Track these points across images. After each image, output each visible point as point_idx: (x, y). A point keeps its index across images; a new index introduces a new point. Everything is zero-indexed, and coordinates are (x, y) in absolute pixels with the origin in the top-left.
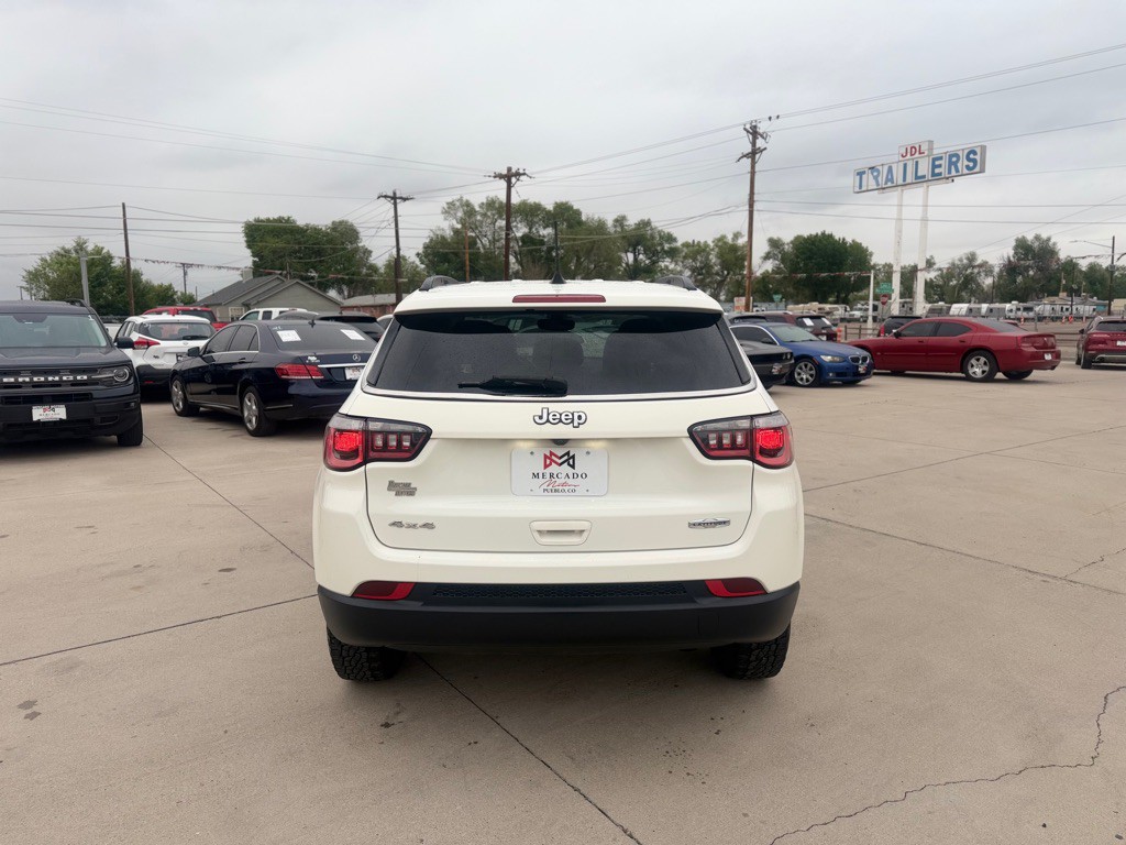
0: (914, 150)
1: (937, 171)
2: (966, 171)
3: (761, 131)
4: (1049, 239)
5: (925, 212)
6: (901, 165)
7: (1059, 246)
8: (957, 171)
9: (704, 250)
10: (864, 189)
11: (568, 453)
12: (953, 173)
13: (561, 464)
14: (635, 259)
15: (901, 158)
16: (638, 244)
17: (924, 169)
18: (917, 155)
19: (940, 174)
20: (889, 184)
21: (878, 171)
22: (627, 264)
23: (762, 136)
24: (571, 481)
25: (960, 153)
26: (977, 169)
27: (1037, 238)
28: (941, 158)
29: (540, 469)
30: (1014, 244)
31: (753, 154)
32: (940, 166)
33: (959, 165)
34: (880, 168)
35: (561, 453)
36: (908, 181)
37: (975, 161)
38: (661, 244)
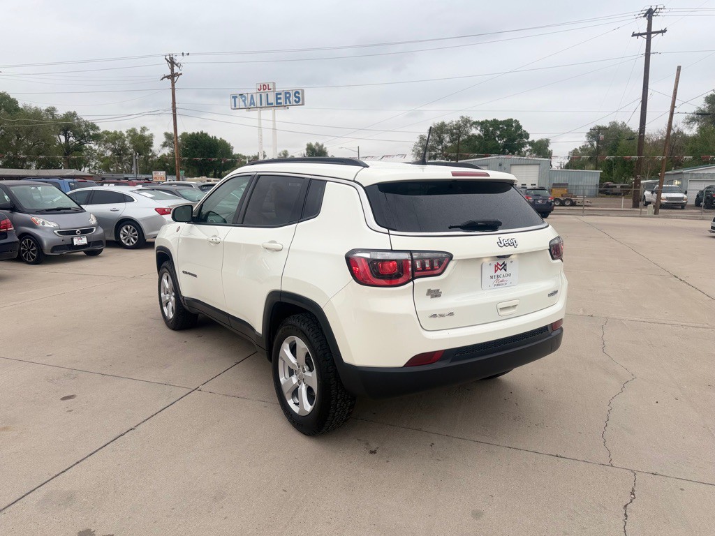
0: (264, 87)
1: (279, 101)
2: (294, 103)
3: (177, 62)
4: (323, 145)
5: (274, 124)
6: (258, 95)
7: (328, 150)
8: (290, 103)
9: (120, 138)
10: (237, 107)
11: (504, 263)
12: (288, 104)
13: (501, 270)
14: (67, 140)
15: (258, 91)
16: (68, 130)
17: (272, 99)
18: (267, 90)
19: (281, 103)
20: (252, 106)
21: (245, 97)
22: (60, 144)
23: (177, 65)
24: (505, 279)
25: (291, 92)
26: (300, 103)
27: (317, 144)
28: (280, 94)
29: (493, 274)
30: (306, 147)
31: (173, 76)
32: (280, 98)
33: (291, 99)
34: (246, 95)
35: (501, 262)
36: (263, 105)
37: (299, 98)
38: (87, 131)
